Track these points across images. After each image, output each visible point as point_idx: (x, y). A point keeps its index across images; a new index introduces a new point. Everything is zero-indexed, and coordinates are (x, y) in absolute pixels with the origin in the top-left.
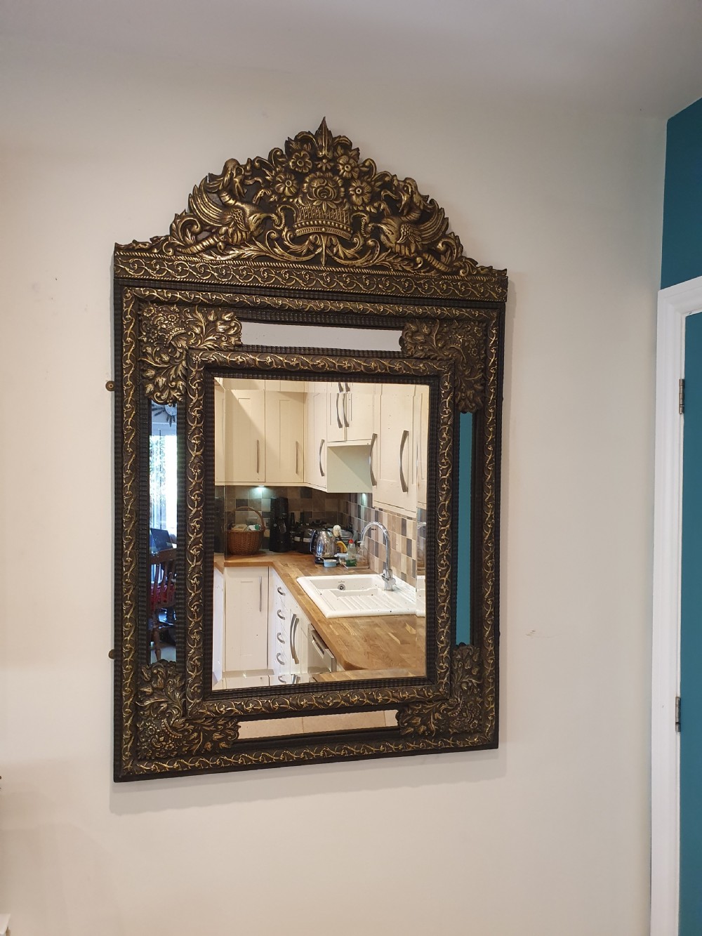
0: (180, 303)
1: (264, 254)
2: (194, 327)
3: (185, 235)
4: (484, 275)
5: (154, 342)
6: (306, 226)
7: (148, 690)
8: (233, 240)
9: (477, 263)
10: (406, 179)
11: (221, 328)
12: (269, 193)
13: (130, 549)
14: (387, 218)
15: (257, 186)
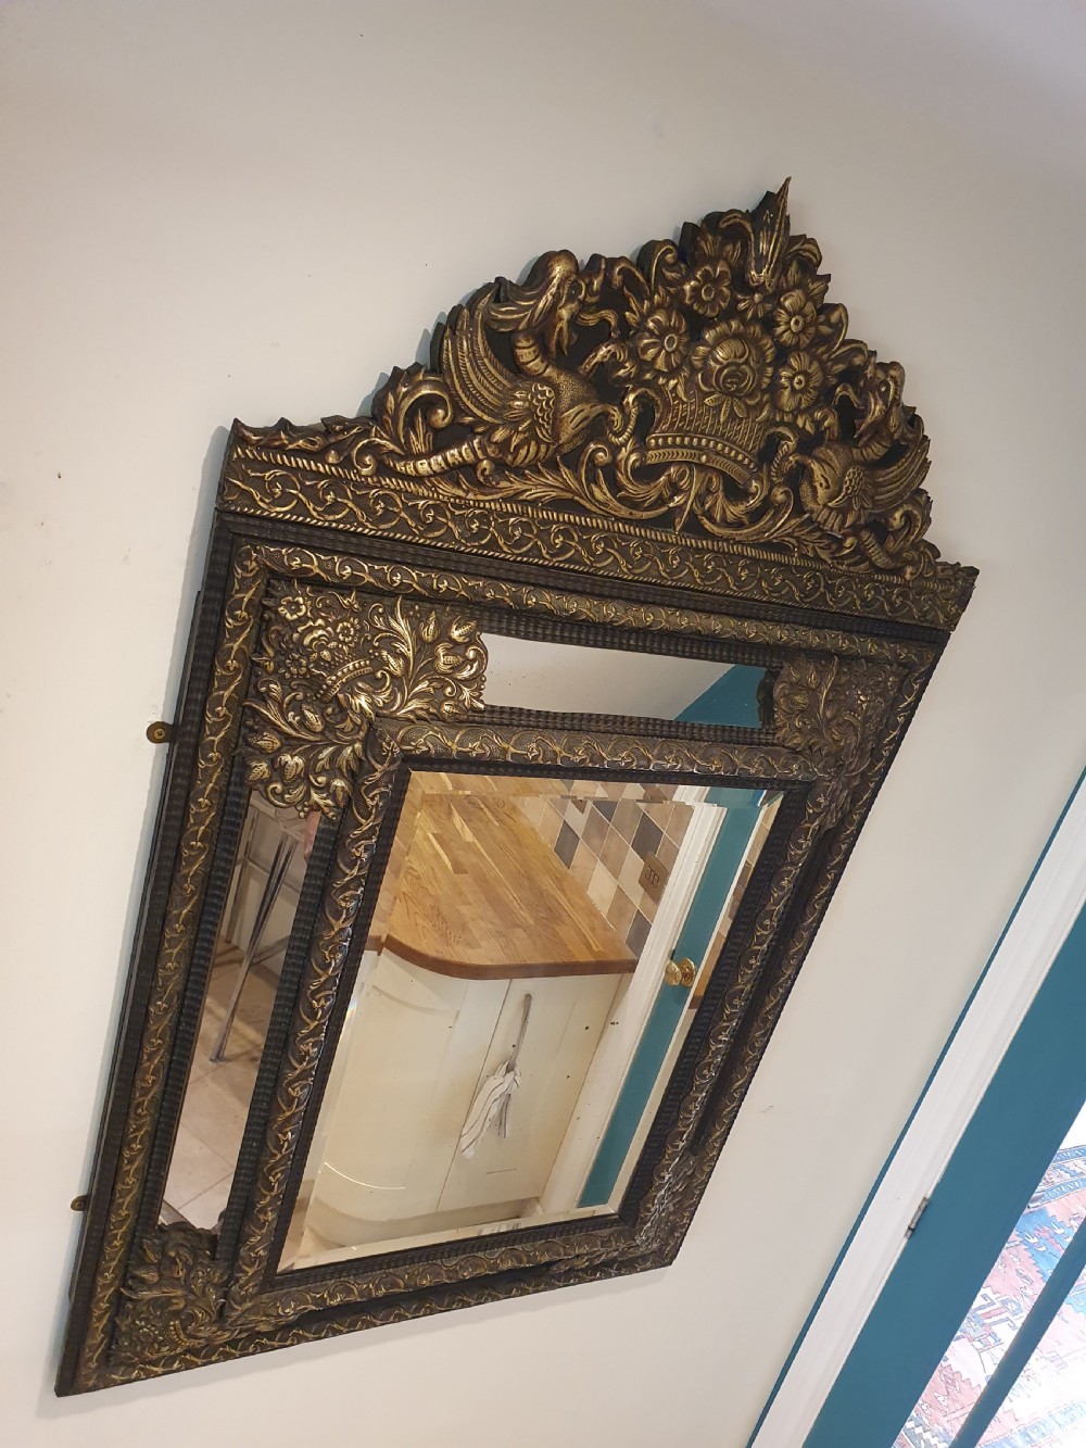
0: (368, 592)
1: (569, 496)
2: (392, 659)
3: (410, 424)
4: (942, 581)
5: (292, 678)
6: (674, 445)
7: (151, 1276)
8: (515, 458)
9: (939, 556)
10: (894, 365)
11: (444, 661)
12: (621, 356)
13: (156, 1062)
14: (828, 447)
15: (600, 334)
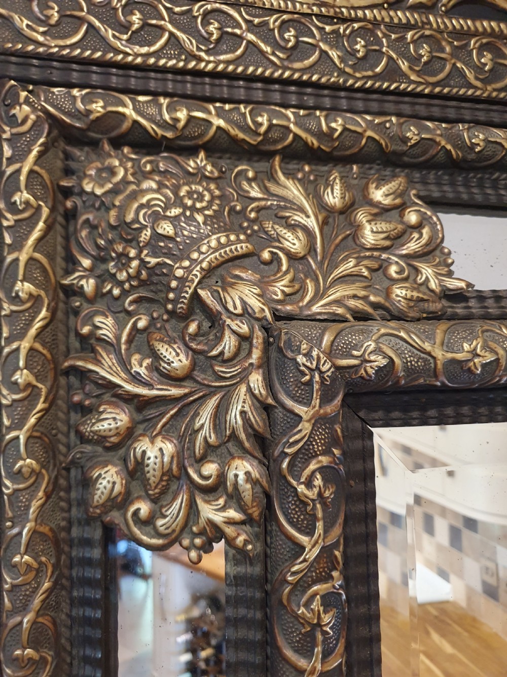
2: (283, 231)
5: (125, 293)
11: (370, 235)
